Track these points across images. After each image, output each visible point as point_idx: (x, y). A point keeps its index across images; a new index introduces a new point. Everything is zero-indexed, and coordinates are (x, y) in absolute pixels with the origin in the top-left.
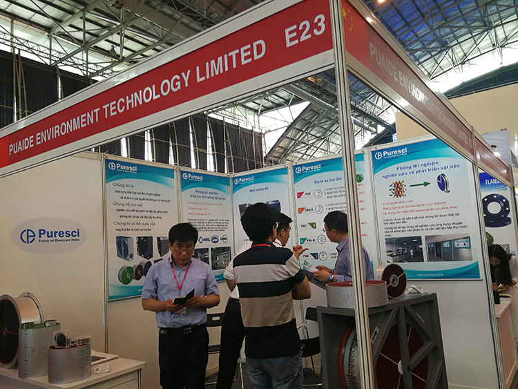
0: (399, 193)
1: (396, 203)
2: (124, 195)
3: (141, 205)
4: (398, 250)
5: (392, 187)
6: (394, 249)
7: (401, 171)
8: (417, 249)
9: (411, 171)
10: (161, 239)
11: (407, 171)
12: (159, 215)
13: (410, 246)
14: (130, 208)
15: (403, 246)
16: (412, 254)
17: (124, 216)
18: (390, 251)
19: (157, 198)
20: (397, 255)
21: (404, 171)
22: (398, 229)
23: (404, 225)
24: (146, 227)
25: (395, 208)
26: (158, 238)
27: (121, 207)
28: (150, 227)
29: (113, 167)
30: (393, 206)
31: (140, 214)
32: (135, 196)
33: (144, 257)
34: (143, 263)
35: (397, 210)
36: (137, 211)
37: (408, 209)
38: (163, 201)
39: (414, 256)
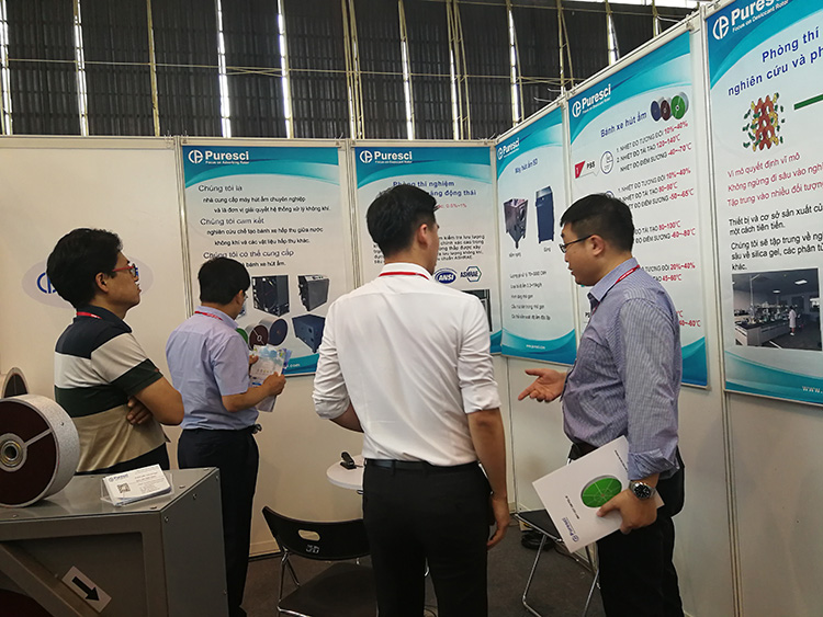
0: (765, 134)
1: (759, 167)
2: (222, 205)
3: (261, 221)
4: (760, 310)
5: (750, 120)
6: (750, 306)
7: (772, 64)
8: (807, 311)
9: (796, 56)
10: (308, 279)
11: (789, 57)
12: (303, 236)
13: (789, 298)
14: (235, 227)
15: (771, 298)
16: (792, 325)
17: (223, 243)
18: (743, 313)
19: (299, 204)
20: (758, 325)
21: (779, 61)
22: (760, 249)
23: (778, 234)
24: (273, 259)
25: (754, 184)
26: (302, 279)
27: (217, 227)
28: (281, 259)
29: (197, 157)
30: (753, 177)
31: (258, 237)
32: (246, 206)
33: (270, 312)
34: (268, 323)
35: (761, 189)
36: (251, 232)
37: (788, 184)
38: (314, 209)
39: (797, 329)
